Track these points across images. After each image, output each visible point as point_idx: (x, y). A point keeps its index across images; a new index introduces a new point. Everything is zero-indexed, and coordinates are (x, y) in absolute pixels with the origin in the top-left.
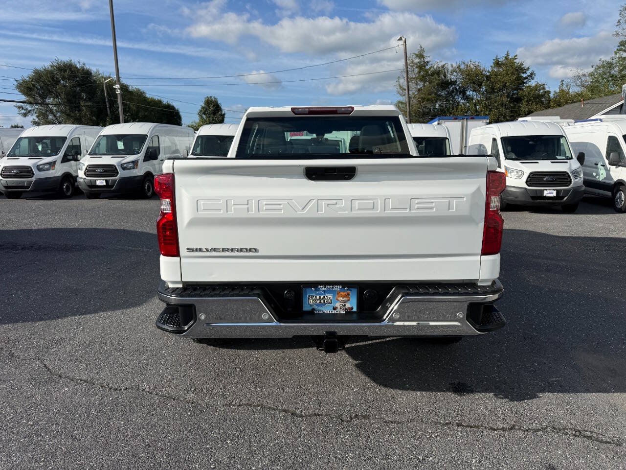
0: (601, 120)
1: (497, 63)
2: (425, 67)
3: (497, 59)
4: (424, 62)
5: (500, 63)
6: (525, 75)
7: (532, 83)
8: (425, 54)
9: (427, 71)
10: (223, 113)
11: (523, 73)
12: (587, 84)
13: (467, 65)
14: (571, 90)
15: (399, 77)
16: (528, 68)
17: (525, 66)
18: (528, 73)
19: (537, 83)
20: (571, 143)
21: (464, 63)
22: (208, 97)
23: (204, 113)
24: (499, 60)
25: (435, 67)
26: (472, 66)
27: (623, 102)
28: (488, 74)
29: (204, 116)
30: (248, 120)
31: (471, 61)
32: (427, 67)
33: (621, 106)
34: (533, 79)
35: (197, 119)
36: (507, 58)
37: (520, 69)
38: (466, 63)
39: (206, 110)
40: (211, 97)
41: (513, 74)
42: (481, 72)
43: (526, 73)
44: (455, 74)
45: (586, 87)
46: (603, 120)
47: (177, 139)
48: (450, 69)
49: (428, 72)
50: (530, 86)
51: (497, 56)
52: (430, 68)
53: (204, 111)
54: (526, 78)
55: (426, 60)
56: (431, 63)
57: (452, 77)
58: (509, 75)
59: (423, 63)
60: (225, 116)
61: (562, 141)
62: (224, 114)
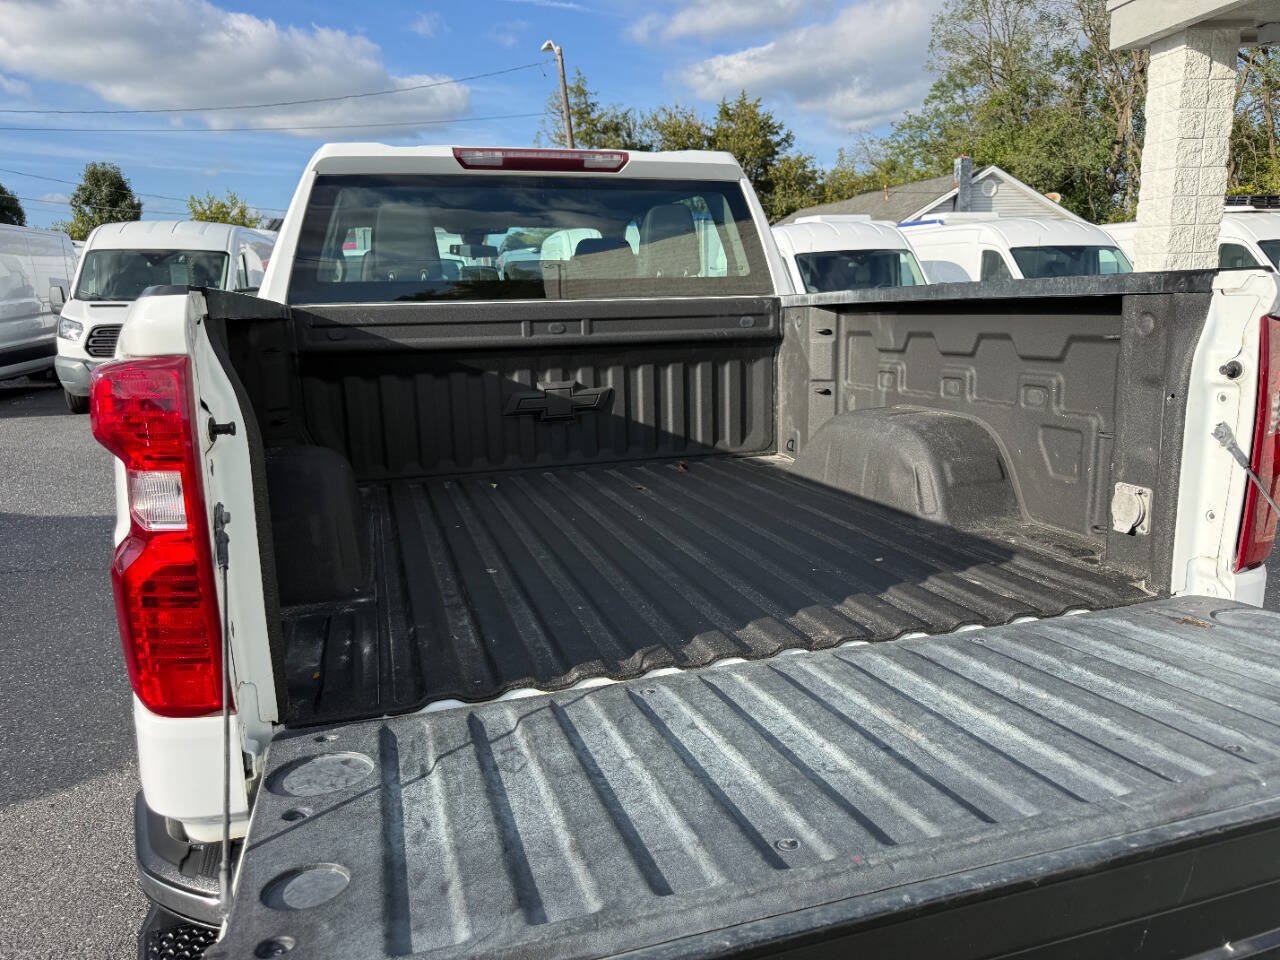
0: (941, 222)
1: (725, 113)
2: (588, 113)
3: (724, 105)
4: (586, 103)
5: (730, 112)
6: (776, 139)
7: (791, 153)
8: (586, 88)
9: (593, 123)
10: (136, 202)
11: (772, 133)
12: (878, 159)
13: (670, 115)
14: (857, 170)
15: (539, 133)
16: (781, 127)
17: (776, 121)
18: (783, 134)
19: (798, 154)
20: (921, 262)
21: (664, 110)
22: (95, 165)
23: (87, 202)
24: (729, 106)
25: (609, 115)
26: (679, 117)
27: (957, 190)
28: (710, 134)
29: (87, 209)
30: (321, 181)
31: (677, 107)
32: (594, 115)
33: (955, 198)
34: (791, 145)
35: (69, 217)
36: (742, 104)
37: (767, 127)
38: (668, 111)
39: (91, 194)
40: (104, 164)
41: (756, 134)
42: (699, 129)
43: (777, 133)
44: (648, 131)
45: (878, 165)
46: (946, 222)
47: (25, 262)
48: (639, 121)
49: (595, 126)
50: (788, 159)
51: (724, 99)
52: (600, 117)
53: (86, 197)
54: (778, 144)
55: (590, 101)
56: (600, 106)
57: (644, 138)
58: (749, 136)
59: (584, 106)
60: (143, 208)
61: (903, 258)
62: (139, 205)
